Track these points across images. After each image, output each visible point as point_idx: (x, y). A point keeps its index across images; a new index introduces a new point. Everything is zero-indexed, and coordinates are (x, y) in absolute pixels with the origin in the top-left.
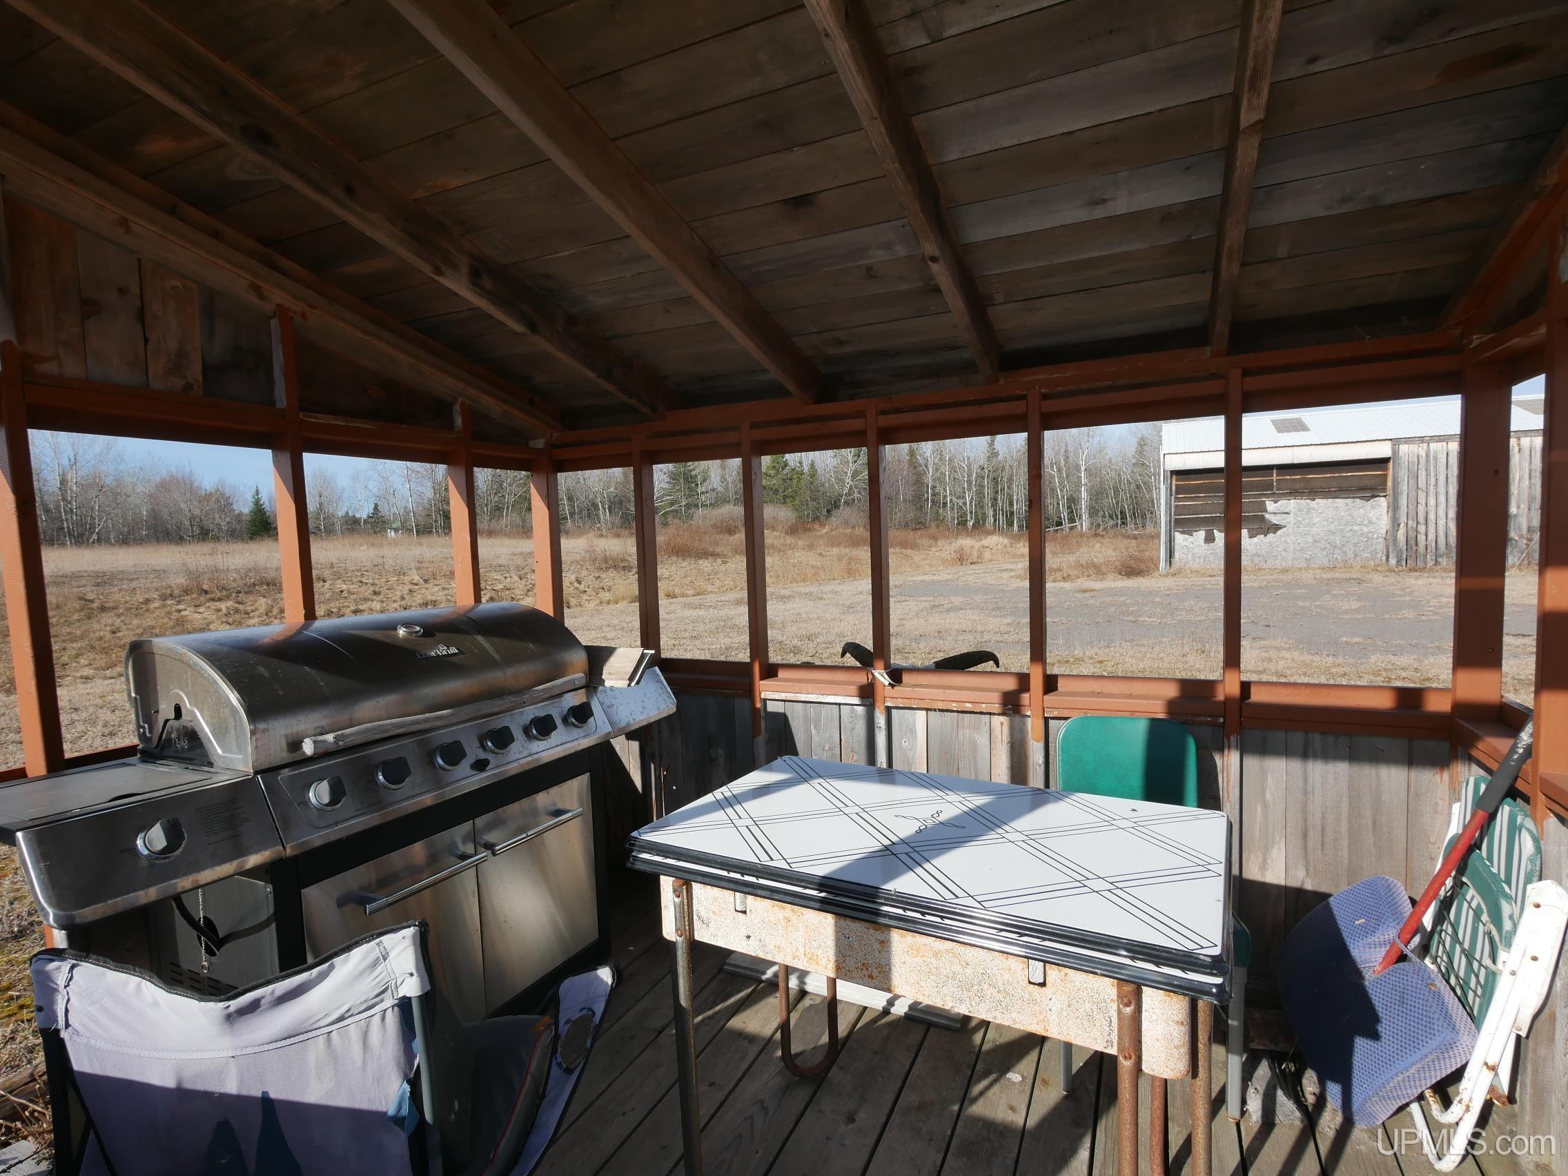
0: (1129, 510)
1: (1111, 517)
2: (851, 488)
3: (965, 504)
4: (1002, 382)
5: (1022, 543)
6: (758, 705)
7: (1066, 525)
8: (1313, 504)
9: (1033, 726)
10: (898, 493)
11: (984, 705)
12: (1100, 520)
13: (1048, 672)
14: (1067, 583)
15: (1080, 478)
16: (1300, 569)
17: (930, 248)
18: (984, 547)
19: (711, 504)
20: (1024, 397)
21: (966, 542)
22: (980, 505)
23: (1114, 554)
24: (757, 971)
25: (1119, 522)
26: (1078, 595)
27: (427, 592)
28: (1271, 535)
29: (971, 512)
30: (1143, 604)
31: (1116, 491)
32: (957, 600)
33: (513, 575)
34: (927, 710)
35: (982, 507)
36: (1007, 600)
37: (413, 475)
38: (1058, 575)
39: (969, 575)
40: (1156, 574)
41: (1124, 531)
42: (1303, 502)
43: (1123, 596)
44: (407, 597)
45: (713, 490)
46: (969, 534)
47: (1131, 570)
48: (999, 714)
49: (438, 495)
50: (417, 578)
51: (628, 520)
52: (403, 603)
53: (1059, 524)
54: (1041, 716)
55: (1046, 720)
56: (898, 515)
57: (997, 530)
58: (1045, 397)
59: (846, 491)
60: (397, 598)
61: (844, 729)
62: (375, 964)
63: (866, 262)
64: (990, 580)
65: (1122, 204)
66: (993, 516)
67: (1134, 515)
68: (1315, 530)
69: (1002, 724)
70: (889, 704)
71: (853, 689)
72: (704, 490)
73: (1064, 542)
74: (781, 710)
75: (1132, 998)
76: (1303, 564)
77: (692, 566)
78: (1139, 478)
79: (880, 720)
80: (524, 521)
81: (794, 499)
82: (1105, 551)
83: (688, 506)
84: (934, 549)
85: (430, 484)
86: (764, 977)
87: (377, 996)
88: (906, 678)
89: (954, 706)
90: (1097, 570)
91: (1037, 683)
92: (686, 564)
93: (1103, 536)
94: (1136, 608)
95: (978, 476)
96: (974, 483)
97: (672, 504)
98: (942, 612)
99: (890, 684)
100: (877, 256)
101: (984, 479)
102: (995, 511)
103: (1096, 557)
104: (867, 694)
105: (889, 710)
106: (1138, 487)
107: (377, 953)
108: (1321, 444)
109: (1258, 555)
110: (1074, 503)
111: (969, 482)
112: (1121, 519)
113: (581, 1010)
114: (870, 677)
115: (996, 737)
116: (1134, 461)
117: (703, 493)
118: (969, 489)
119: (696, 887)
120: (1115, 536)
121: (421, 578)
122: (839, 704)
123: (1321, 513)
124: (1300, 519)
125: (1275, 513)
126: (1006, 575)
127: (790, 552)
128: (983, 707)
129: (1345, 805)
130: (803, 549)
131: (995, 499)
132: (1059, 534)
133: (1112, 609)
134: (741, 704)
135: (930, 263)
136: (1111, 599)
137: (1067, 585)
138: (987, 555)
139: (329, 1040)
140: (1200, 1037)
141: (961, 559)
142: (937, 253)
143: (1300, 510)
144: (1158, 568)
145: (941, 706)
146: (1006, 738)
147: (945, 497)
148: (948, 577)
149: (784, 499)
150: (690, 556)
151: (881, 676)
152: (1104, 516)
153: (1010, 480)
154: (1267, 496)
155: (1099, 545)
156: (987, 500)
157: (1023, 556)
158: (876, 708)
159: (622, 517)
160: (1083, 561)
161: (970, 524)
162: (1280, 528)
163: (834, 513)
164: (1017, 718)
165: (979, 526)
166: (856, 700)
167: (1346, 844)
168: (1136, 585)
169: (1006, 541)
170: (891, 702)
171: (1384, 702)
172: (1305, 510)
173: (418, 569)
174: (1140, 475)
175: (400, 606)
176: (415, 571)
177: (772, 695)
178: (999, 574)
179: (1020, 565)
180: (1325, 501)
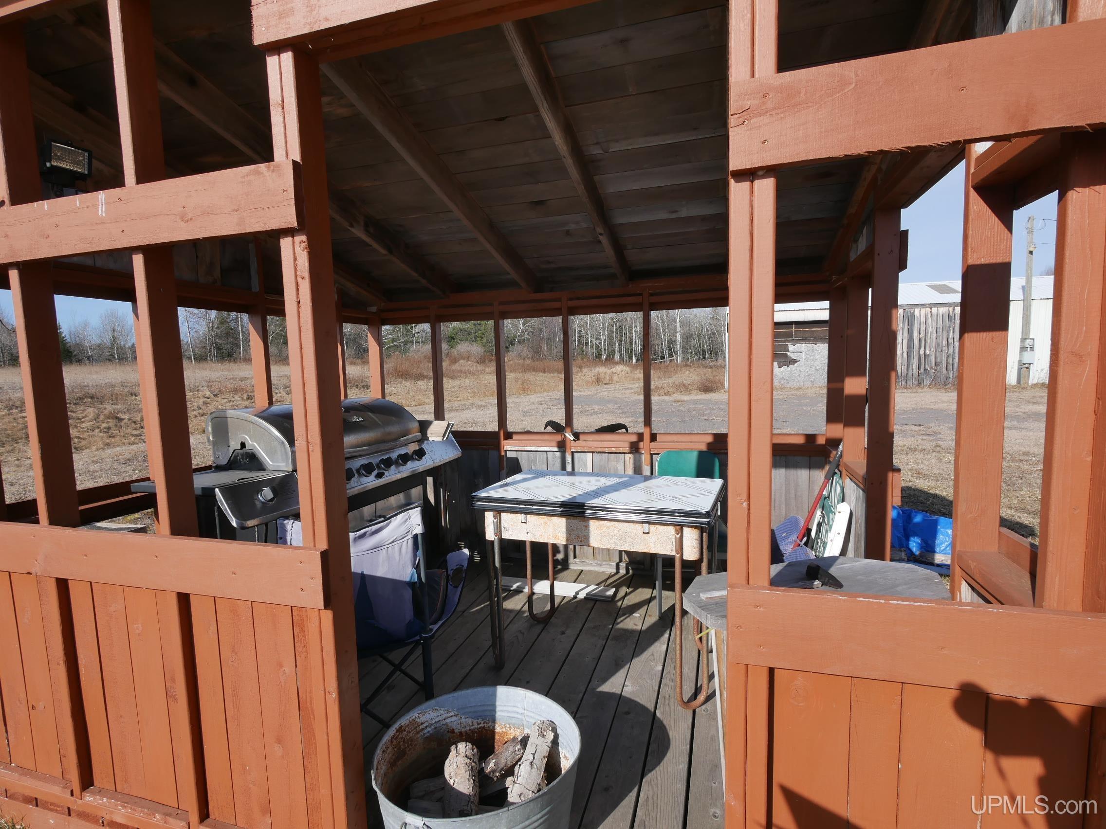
0: (708, 349)
1: (696, 353)
2: (522, 331)
3: (600, 343)
4: (630, 286)
5: (638, 371)
6: (503, 454)
7: (667, 359)
8: (816, 347)
9: (645, 458)
10: (555, 335)
11: (621, 449)
12: (689, 355)
13: (652, 432)
14: (667, 397)
15: (676, 327)
16: (808, 387)
17: (599, 230)
18: (613, 373)
19: (422, 341)
20: (641, 294)
21: (602, 370)
22: (611, 344)
23: (697, 378)
24: (508, 586)
25: (701, 357)
26: (673, 404)
27: (218, 403)
28: (791, 366)
29: (605, 349)
30: (713, 409)
31: (699, 336)
32: (597, 408)
33: (282, 391)
34: (593, 452)
35: (612, 346)
36: (629, 407)
37: (191, 316)
38: (661, 392)
39: (604, 392)
40: (722, 391)
41: (704, 363)
42: (810, 345)
43: (701, 404)
44: (203, 407)
45: (424, 331)
46: (603, 364)
47: (707, 388)
48: (629, 453)
49: (211, 332)
50: (208, 394)
51: (361, 352)
52: (201, 411)
53: (663, 358)
54: (649, 454)
55: (651, 455)
56: (555, 350)
57: (622, 361)
58: (651, 295)
59: (519, 333)
60: (195, 408)
61: (550, 465)
62: (406, 521)
63: (567, 228)
64: (618, 395)
65: (684, 213)
66: (619, 352)
67: (711, 352)
68: (817, 363)
69: (630, 458)
70: (573, 450)
71: (555, 443)
72: (417, 331)
73: (666, 370)
74: (515, 456)
75: (679, 531)
76: (810, 385)
77: (413, 386)
78: (714, 327)
79: (569, 458)
80: (280, 352)
81: (482, 338)
82: (692, 376)
83: (406, 343)
84: (580, 374)
85: (204, 323)
86: (512, 589)
87: (406, 533)
88: (581, 437)
89: (606, 450)
90: (685, 388)
91: (647, 437)
92: (407, 384)
93: (691, 366)
94: (709, 411)
95: (609, 324)
96: (606, 330)
97: (394, 341)
98: (588, 415)
99: (574, 440)
100: (572, 227)
101: (613, 326)
102: (620, 348)
103: (685, 380)
104: (562, 446)
105: (573, 453)
106: (714, 334)
107: (407, 517)
108: (820, 309)
109: (783, 379)
110: (672, 344)
111: (603, 329)
112: (703, 354)
113: (457, 566)
114: (563, 437)
115: (627, 465)
116: (711, 316)
117: (416, 333)
118: (603, 333)
119: (503, 514)
120: (699, 366)
121: (212, 393)
122: (547, 452)
123: (820, 353)
124: (808, 356)
125: (793, 352)
126: (628, 391)
127: (481, 376)
128: (621, 450)
129: (784, 488)
130: (491, 374)
131: (621, 341)
132: (663, 365)
133: (694, 412)
134: (492, 454)
135: (599, 236)
136: (693, 406)
137: (667, 398)
138: (615, 378)
139: (387, 550)
140: (704, 547)
141: (599, 381)
142: (602, 232)
143: (808, 351)
144: (723, 387)
145: (600, 450)
146: (632, 465)
147: (587, 338)
148: (590, 393)
149: (475, 339)
150: (411, 378)
151: (569, 436)
152: (691, 353)
153: (631, 327)
154: (789, 341)
155: (688, 372)
156: (615, 341)
157: (639, 379)
158: (567, 453)
159: (356, 350)
160: (677, 382)
161: (604, 357)
162: (797, 362)
163: (511, 348)
164: (637, 455)
165: (610, 359)
166: (556, 449)
167: (784, 506)
168: (709, 398)
169: (628, 369)
170: (575, 449)
171: (800, 440)
172: (811, 350)
173: (208, 386)
174: (714, 326)
175: (199, 414)
176: (206, 388)
177: (510, 448)
178: (623, 391)
179: (637, 385)
180: (822, 345)
